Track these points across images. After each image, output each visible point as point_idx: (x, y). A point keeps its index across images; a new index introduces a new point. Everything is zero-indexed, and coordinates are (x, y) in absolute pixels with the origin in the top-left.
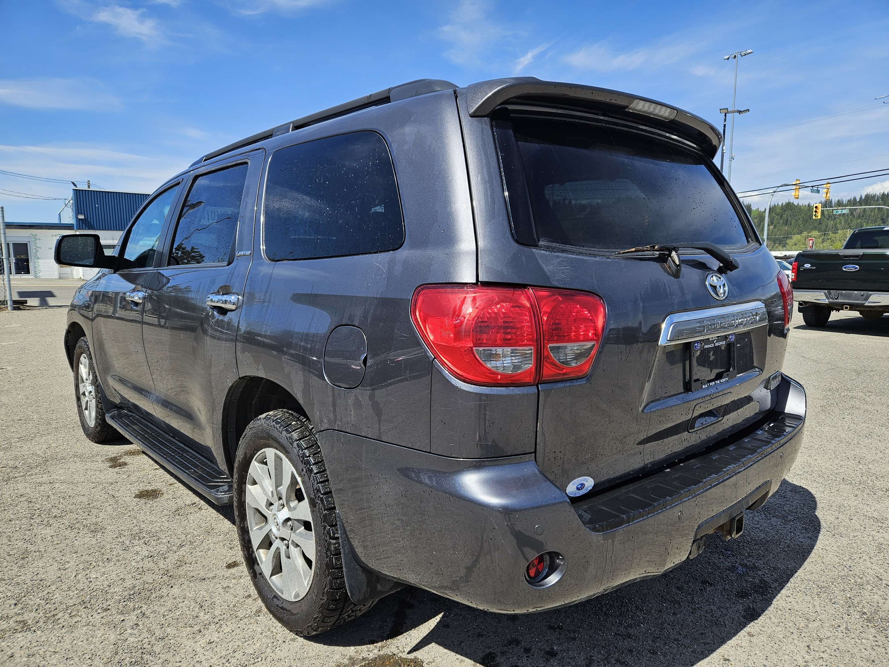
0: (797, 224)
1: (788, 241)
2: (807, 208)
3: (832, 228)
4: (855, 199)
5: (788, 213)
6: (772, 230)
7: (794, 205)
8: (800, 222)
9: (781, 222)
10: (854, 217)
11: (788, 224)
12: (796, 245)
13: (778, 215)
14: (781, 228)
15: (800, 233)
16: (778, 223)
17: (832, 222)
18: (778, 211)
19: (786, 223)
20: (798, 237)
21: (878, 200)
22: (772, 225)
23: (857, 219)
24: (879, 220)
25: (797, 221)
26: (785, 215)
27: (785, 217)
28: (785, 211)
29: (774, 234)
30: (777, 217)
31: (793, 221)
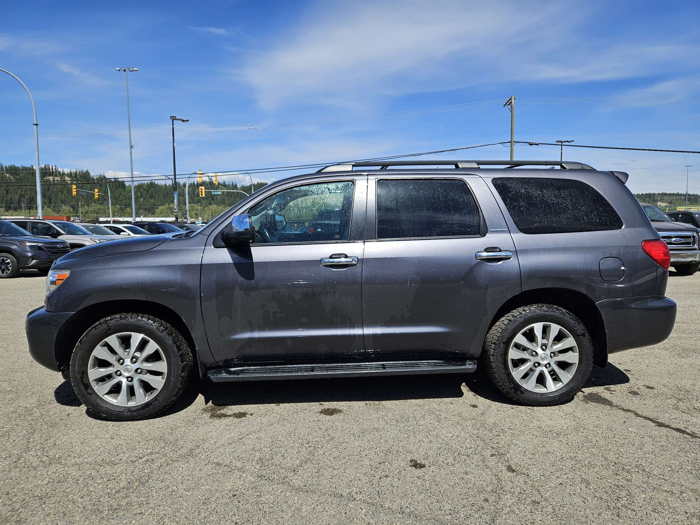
0: (159, 198)
1: (156, 210)
2: (164, 187)
3: (183, 202)
4: (194, 183)
5: (152, 189)
6: (142, 202)
7: (156, 184)
8: (161, 196)
9: (148, 196)
10: (195, 195)
11: (153, 197)
12: (161, 213)
13: (145, 190)
14: (148, 200)
15: (163, 204)
16: (146, 196)
17: (182, 198)
18: (145, 187)
19: (152, 197)
20: (162, 207)
21: (207, 185)
22: (142, 198)
23: (197, 197)
24: (210, 198)
25: (159, 196)
26: (150, 191)
27: (150, 193)
28: (150, 188)
29: (144, 205)
30: (144, 192)
31: (156, 196)
